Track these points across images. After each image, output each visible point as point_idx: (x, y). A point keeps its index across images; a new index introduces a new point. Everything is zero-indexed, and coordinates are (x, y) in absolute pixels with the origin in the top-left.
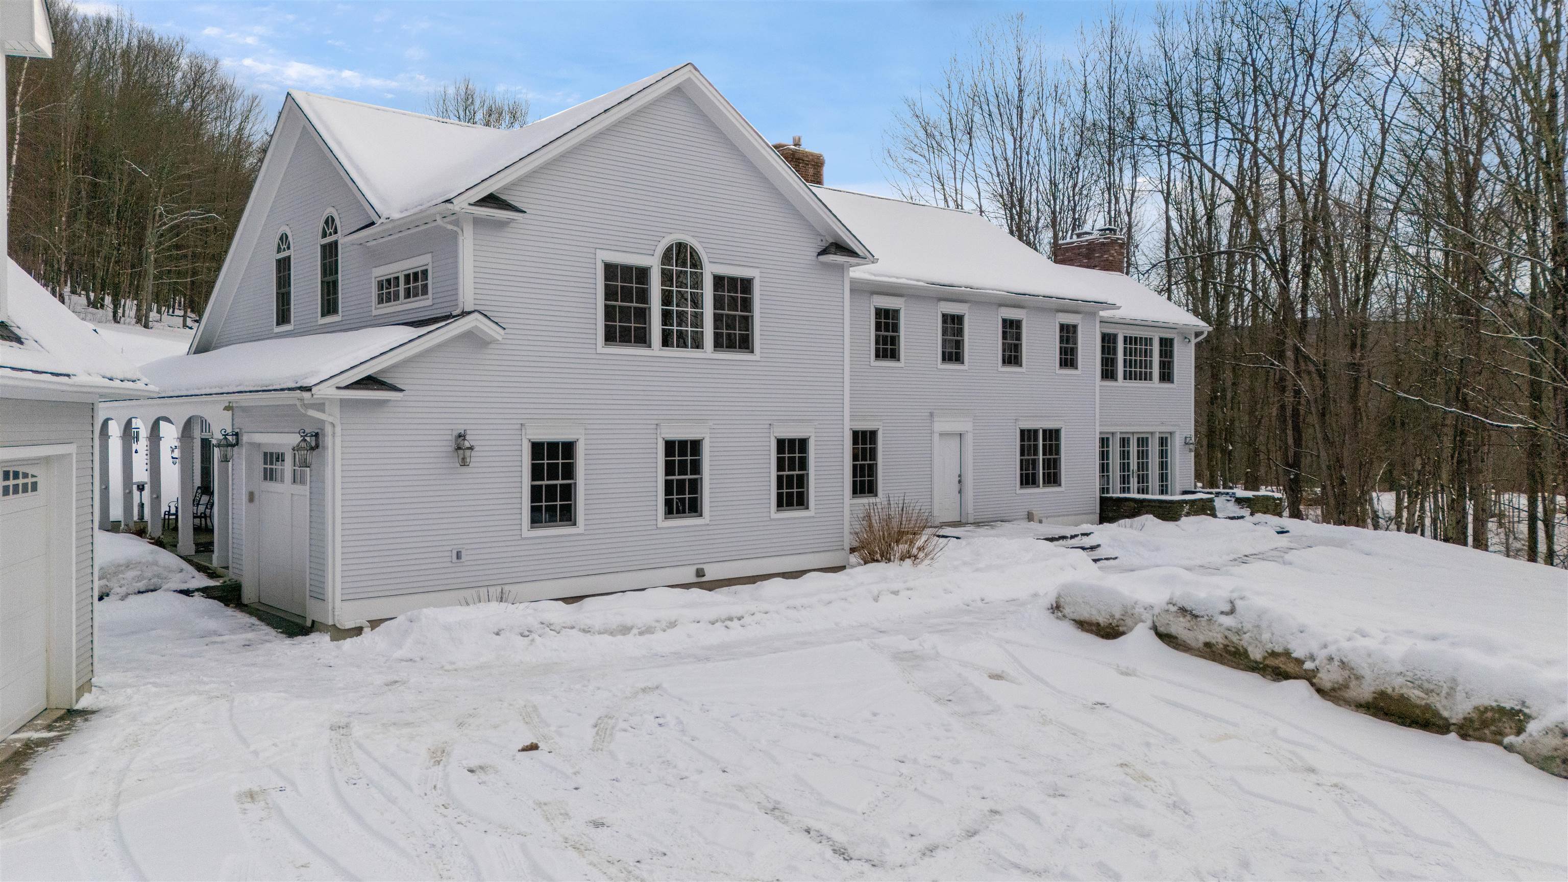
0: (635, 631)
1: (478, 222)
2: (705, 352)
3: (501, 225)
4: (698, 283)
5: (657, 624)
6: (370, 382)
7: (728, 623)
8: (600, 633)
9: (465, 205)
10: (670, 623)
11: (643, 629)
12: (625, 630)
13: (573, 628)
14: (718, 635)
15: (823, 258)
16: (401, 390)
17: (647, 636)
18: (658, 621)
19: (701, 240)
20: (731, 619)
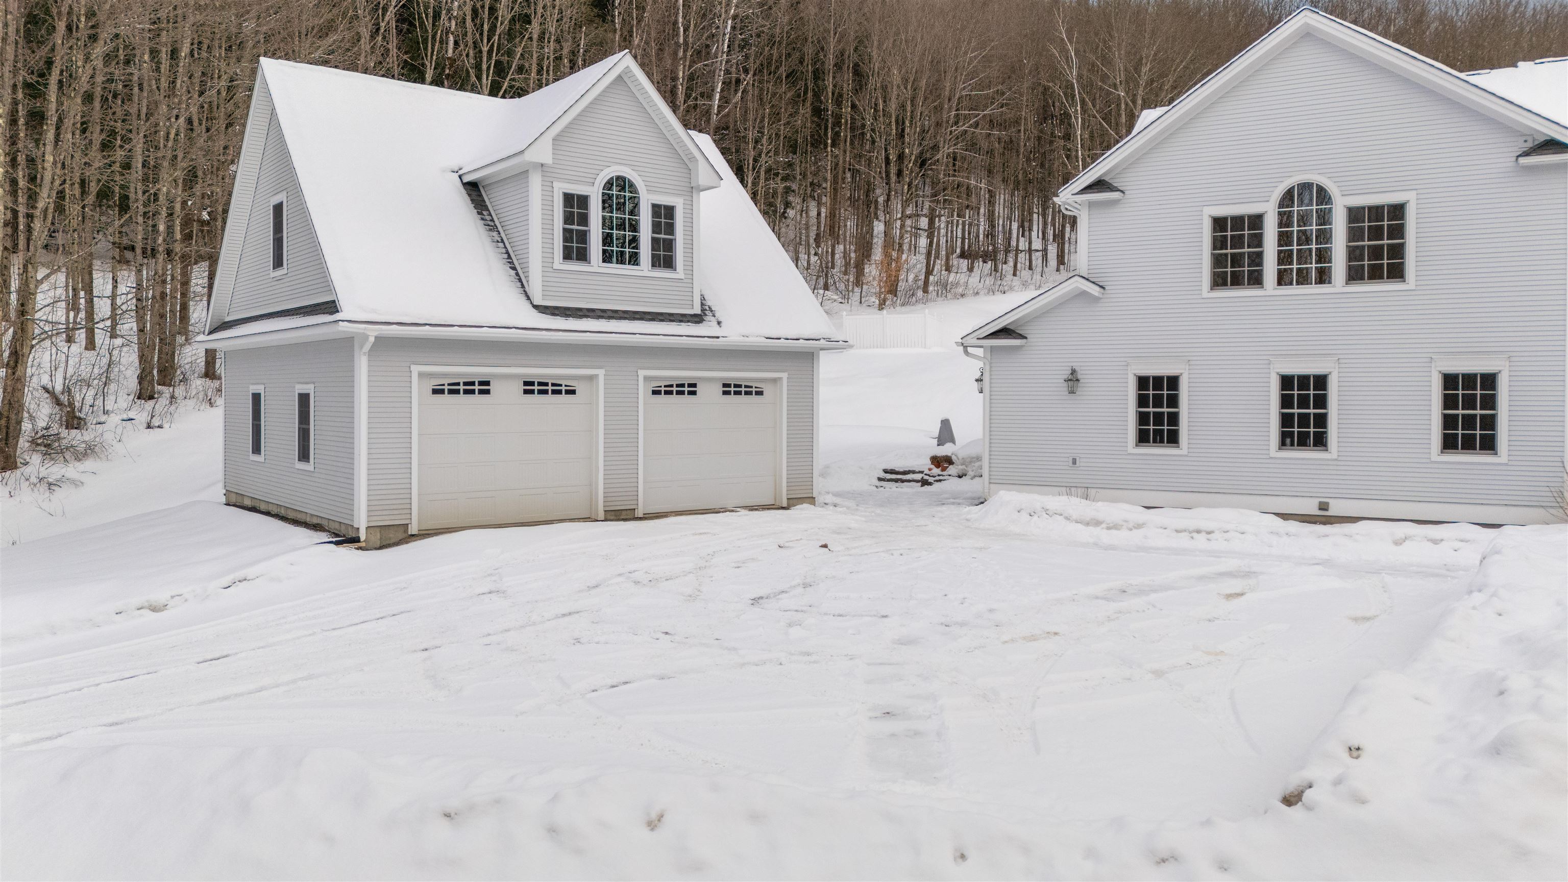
0: (1104, 525)
1: (1091, 205)
2: (1334, 286)
3: (1115, 202)
4: (1324, 218)
5: (1124, 523)
6: (1005, 332)
7: (1195, 535)
8: (1077, 522)
9: (1069, 196)
10: (1138, 525)
11: (1111, 525)
12: (1097, 523)
13: (1061, 515)
14: (1183, 541)
15: (1523, 161)
16: (1026, 338)
17: (1114, 532)
18: (1126, 521)
19: (1329, 175)
20: (1198, 532)
